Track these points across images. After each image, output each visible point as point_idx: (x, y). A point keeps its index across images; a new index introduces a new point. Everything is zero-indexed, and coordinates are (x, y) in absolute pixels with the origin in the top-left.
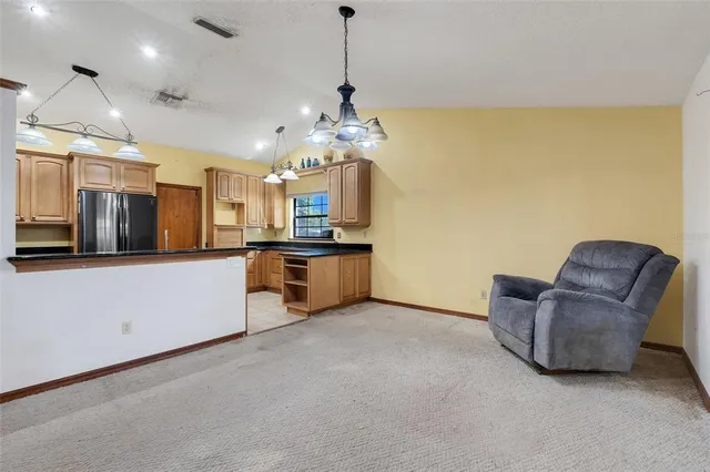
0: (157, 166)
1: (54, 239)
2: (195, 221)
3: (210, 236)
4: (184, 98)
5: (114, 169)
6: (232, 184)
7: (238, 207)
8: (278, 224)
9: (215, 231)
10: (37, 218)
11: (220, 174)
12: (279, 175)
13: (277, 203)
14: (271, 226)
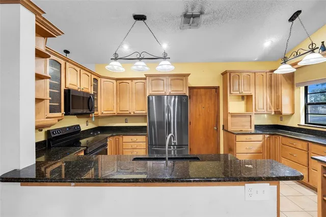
0: (189, 75)
1: (142, 122)
2: (215, 110)
3: (226, 121)
4: (202, 13)
5: (165, 81)
6: (242, 81)
7: (247, 98)
8: (286, 110)
9: (229, 118)
10: (136, 112)
11: (232, 75)
12: (293, 65)
13: (285, 92)
14: (278, 113)
